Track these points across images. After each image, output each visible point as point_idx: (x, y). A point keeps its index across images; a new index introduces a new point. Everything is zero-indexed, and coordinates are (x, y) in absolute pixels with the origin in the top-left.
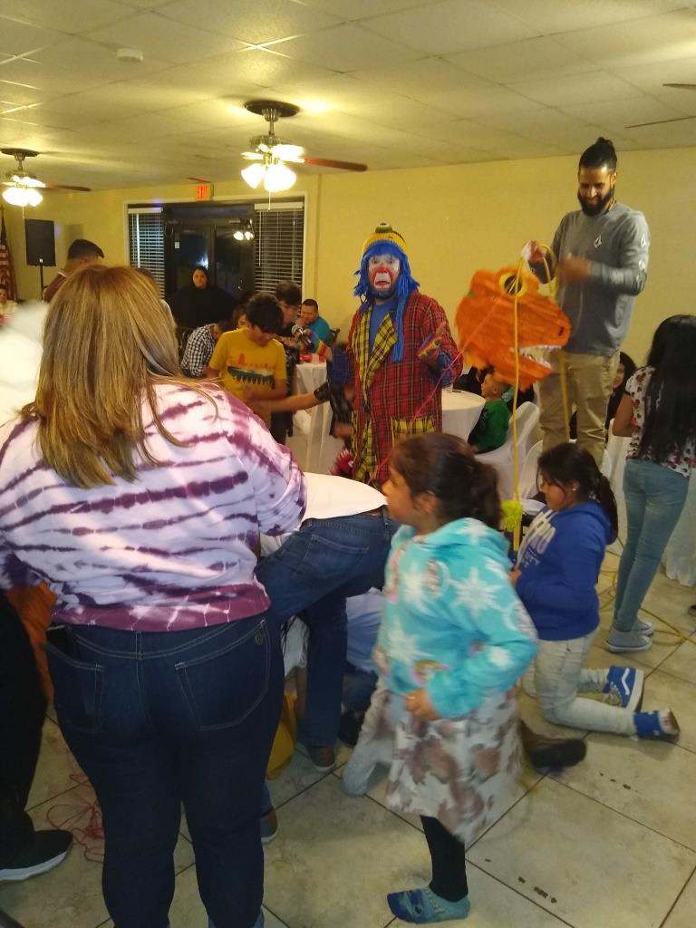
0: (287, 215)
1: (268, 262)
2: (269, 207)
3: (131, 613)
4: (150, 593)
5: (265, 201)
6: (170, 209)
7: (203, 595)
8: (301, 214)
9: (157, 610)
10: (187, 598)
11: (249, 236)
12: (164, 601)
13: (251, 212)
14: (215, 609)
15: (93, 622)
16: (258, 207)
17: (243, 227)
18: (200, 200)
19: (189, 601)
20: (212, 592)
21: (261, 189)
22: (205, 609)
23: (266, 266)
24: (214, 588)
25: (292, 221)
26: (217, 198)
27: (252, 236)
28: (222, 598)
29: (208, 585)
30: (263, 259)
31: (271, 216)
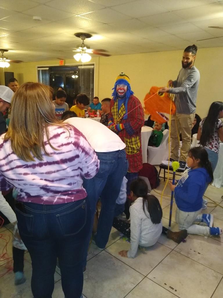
0: (89, 70)
1: (83, 85)
2: (83, 67)
3: (42, 198)
4: (48, 193)
5: (82, 65)
6: (51, 68)
7: (65, 193)
8: (93, 70)
9: (50, 198)
10: (60, 194)
11: (77, 77)
12: (53, 195)
13: (77, 69)
14: (69, 197)
15: (30, 201)
16: (79, 67)
17: (75, 74)
18: (61, 65)
19: (61, 195)
20: (68, 192)
21: (80, 61)
22: (66, 197)
23: (82, 86)
24: (69, 191)
25: (90, 72)
26: (66, 65)
27: (78, 77)
28: (72, 194)
29: (67, 190)
30: (81, 84)
31: (84, 70)
